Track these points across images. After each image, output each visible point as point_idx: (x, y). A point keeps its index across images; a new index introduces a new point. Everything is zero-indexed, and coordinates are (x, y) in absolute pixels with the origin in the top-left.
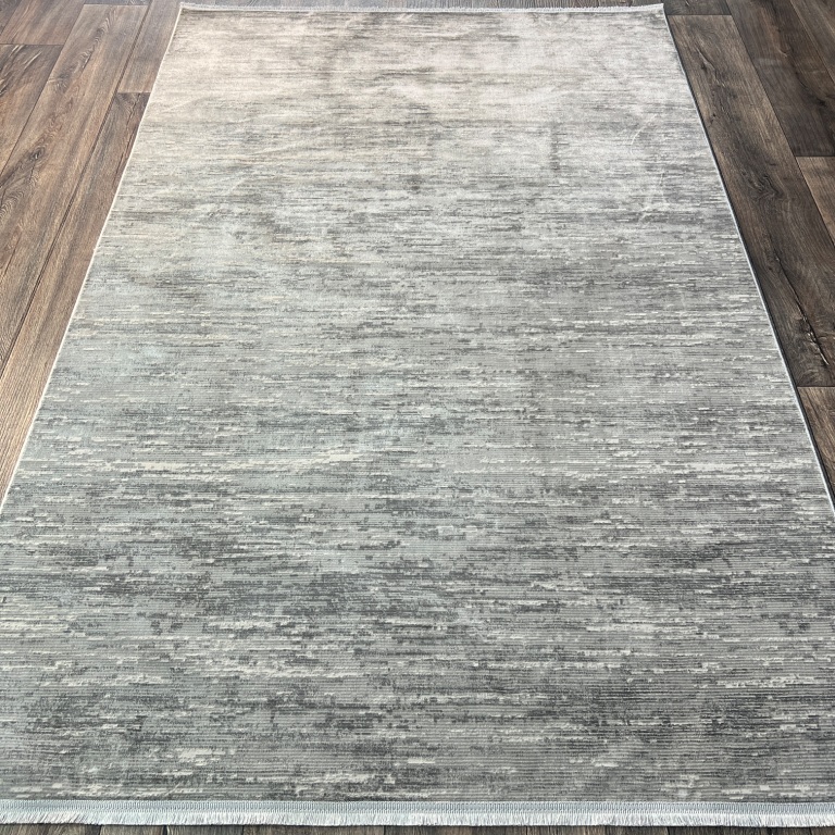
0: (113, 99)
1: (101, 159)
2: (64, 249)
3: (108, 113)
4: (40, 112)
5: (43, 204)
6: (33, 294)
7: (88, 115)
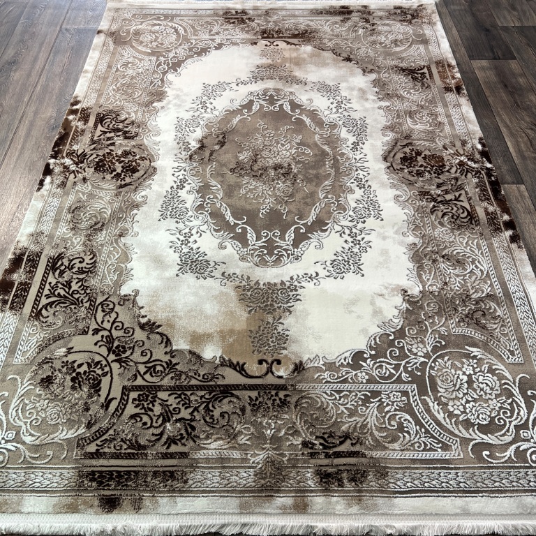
0: (59, 32)
1: (52, 65)
2: (30, 115)
3: (56, 40)
4: (15, 39)
5: (17, 90)
6: (12, 140)
7: (45, 40)
